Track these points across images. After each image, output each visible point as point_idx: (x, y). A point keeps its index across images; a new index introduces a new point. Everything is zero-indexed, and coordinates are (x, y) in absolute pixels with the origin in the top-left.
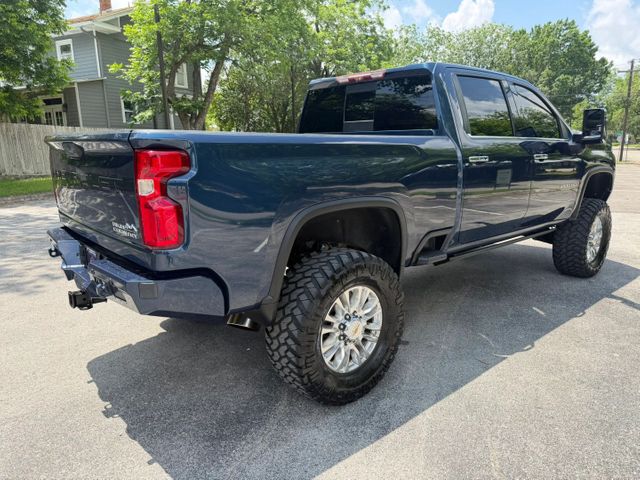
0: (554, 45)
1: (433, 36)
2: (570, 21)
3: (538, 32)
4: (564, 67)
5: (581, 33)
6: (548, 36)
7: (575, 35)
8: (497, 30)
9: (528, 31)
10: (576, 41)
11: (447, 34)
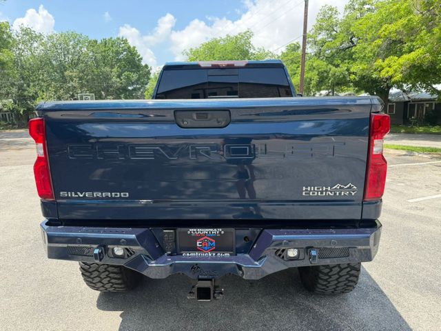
0: (118, 53)
1: (27, 34)
2: (124, 39)
3: (106, 44)
4: (125, 67)
5: (132, 47)
6: (112, 46)
7: (129, 47)
8: (78, 37)
9: (99, 42)
10: (130, 52)
11: (38, 34)
